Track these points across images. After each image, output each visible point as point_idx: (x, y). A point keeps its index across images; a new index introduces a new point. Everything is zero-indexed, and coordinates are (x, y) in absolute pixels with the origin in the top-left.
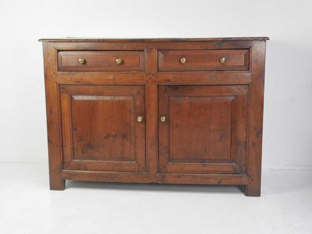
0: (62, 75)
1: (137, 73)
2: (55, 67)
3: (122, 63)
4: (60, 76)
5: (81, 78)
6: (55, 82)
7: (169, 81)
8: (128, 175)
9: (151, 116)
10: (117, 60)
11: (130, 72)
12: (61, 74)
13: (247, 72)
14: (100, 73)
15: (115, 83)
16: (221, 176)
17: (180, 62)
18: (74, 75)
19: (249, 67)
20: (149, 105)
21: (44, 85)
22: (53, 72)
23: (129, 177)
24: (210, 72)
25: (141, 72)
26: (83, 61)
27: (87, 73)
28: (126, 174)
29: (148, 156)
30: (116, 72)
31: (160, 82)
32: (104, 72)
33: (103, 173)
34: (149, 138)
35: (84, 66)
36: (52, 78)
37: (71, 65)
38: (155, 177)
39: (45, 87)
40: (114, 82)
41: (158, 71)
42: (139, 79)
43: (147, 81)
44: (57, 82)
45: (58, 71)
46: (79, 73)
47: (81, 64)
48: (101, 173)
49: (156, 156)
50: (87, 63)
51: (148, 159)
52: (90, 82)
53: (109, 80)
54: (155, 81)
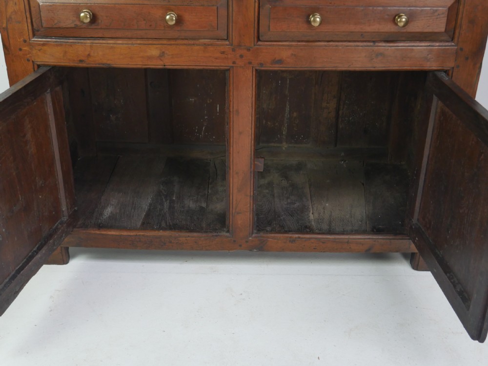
0: (44, 45)
1: (211, 45)
2: (26, 27)
3: (179, 21)
4: (40, 47)
5: (87, 53)
6: (28, 60)
7: (280, 61)
8: (193, 238)
9: (240, 133)
10: (168, 17)
11: (197, 42)
12: (42, 43)
13: (450, 44)
14: (130, 42)
15: (165, 66)
16: (372, 239)
17: (309, 22)
18: (71, 46)
19: (454, 33)
20: (237, 111)
21: (5, 67)
22: (22, 39)
23: (196, 243)
24: (372, 44)
25: (219, 42)
26: (90, 17)
27: (101, 41)
28: (189, 236)
29: (234, 206)
30: (165, 42)
31: (261, 65)
32: (139, 42)
33: (143, 235)
34: (237, 173)
35: (93, 26)
36: (21, 53)
37: (63, 25)
38: (247, 242)
39: (8, 70)
40: (162, 63)
41: (259, 39)
42: (216, 58)
43: (234, 63)
44: (33, 61)
45: (34, 35)
46: (82, 41)
47: (84, 23)
48: (140, 235)
49: (249, 205)
50: (100, 21)
51: (234, 211)
52: (109, 62)
53: (150, 58)
54: (250, 63)
